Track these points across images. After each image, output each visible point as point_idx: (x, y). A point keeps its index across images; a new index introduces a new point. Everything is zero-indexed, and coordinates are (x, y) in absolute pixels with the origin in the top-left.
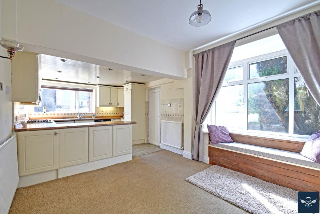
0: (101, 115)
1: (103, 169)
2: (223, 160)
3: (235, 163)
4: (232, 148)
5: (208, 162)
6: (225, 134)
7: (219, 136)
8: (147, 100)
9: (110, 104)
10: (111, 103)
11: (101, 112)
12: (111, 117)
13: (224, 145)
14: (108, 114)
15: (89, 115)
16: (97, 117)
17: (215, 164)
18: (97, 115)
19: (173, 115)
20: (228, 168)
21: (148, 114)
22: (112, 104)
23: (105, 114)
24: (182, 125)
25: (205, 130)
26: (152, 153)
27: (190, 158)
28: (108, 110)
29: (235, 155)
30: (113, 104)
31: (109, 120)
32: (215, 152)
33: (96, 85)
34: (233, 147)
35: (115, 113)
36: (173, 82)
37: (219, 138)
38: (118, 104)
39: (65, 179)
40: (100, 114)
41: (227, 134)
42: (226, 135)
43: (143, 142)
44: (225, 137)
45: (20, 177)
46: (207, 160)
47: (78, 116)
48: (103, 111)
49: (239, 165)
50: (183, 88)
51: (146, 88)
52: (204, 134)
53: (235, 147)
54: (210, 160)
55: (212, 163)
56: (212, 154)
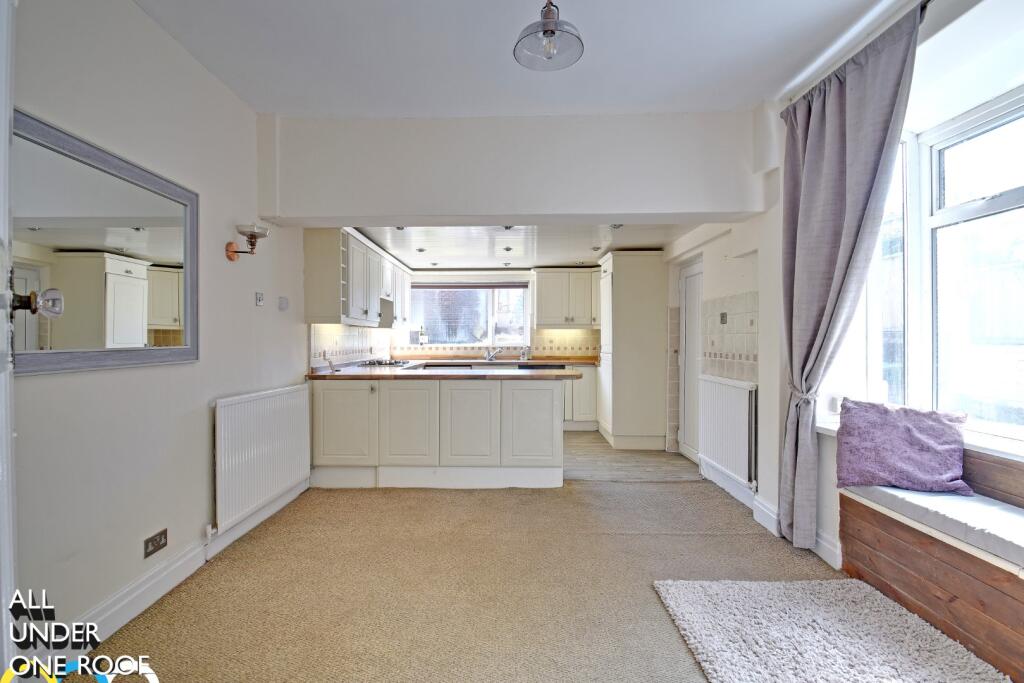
0: (547, 353)
1: (470, 492)
2: (891, 563)
3: (939, 594)
4: (923, 514)
5: (838, 563)
6: (924, 448)
7: (884, 454)
8: (673, 304)
9: (567, 319)
10: (571, 317)
11: (548, 345)
12: (568, 358)
13: (895, 497)
14: (565, 348)
15: (514, 353)
16: (534, 358)
17: (860, 577)
18: (536, 353)
19: (734, 356)
20: (911, 609)
21: (676, 351)
22: (572, 320)
23: (559, 348)
24: (754, 395)
25: (828, 420)
26: (651, 482)
27: (774, 530)
28: (564, 339)
29: (937, 552)
30: (576, 321)
31: (562, 367)
32: (864, 524)
33: (529, 269)
34: (926, 510)
35: (588, 348)
36: (730, 230)
37: (881, 463)
38: (594, 320)
39: (387, 491)
40: (544, 348)
41: (937, 452)
42: (927, 456)
43: (658, 445)
44: (920, 465)
45: (313, 467)
46: (833, 551)
47: (486, 354)
48: (551, 342)
49: (953, 604)
50: (755, 252)
51: (668, 263)
52: (820, 437)
53: (936, 513)
54: (846, 553)
55: (851, 571)
56: (850, 531)
